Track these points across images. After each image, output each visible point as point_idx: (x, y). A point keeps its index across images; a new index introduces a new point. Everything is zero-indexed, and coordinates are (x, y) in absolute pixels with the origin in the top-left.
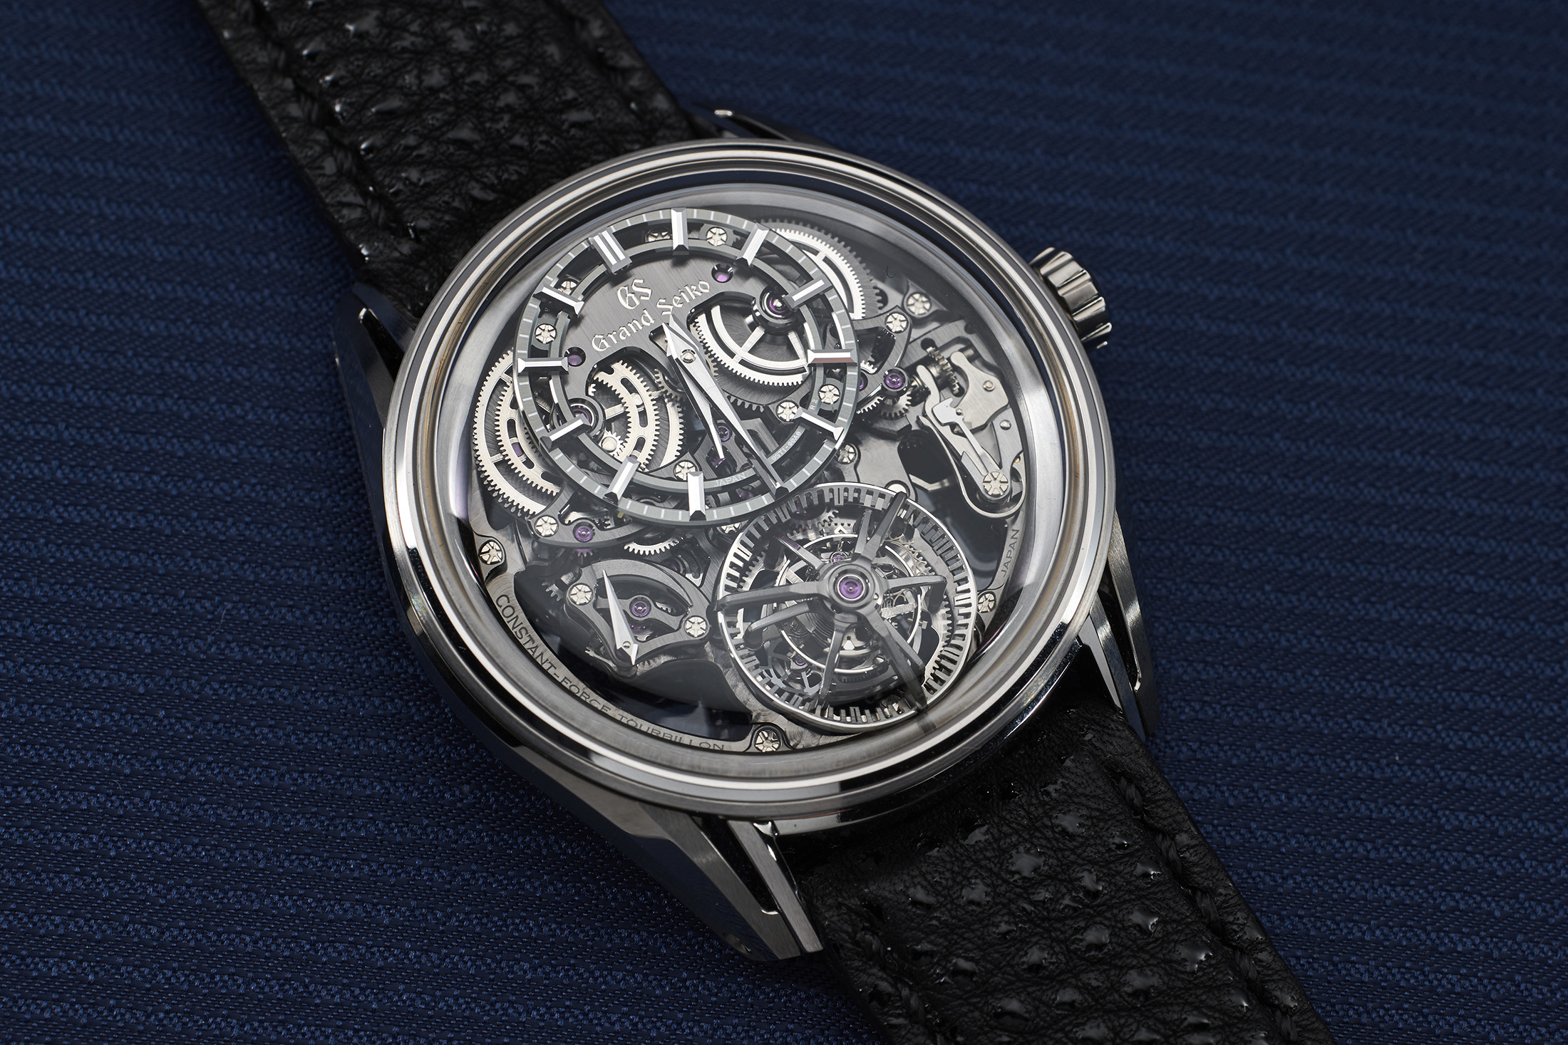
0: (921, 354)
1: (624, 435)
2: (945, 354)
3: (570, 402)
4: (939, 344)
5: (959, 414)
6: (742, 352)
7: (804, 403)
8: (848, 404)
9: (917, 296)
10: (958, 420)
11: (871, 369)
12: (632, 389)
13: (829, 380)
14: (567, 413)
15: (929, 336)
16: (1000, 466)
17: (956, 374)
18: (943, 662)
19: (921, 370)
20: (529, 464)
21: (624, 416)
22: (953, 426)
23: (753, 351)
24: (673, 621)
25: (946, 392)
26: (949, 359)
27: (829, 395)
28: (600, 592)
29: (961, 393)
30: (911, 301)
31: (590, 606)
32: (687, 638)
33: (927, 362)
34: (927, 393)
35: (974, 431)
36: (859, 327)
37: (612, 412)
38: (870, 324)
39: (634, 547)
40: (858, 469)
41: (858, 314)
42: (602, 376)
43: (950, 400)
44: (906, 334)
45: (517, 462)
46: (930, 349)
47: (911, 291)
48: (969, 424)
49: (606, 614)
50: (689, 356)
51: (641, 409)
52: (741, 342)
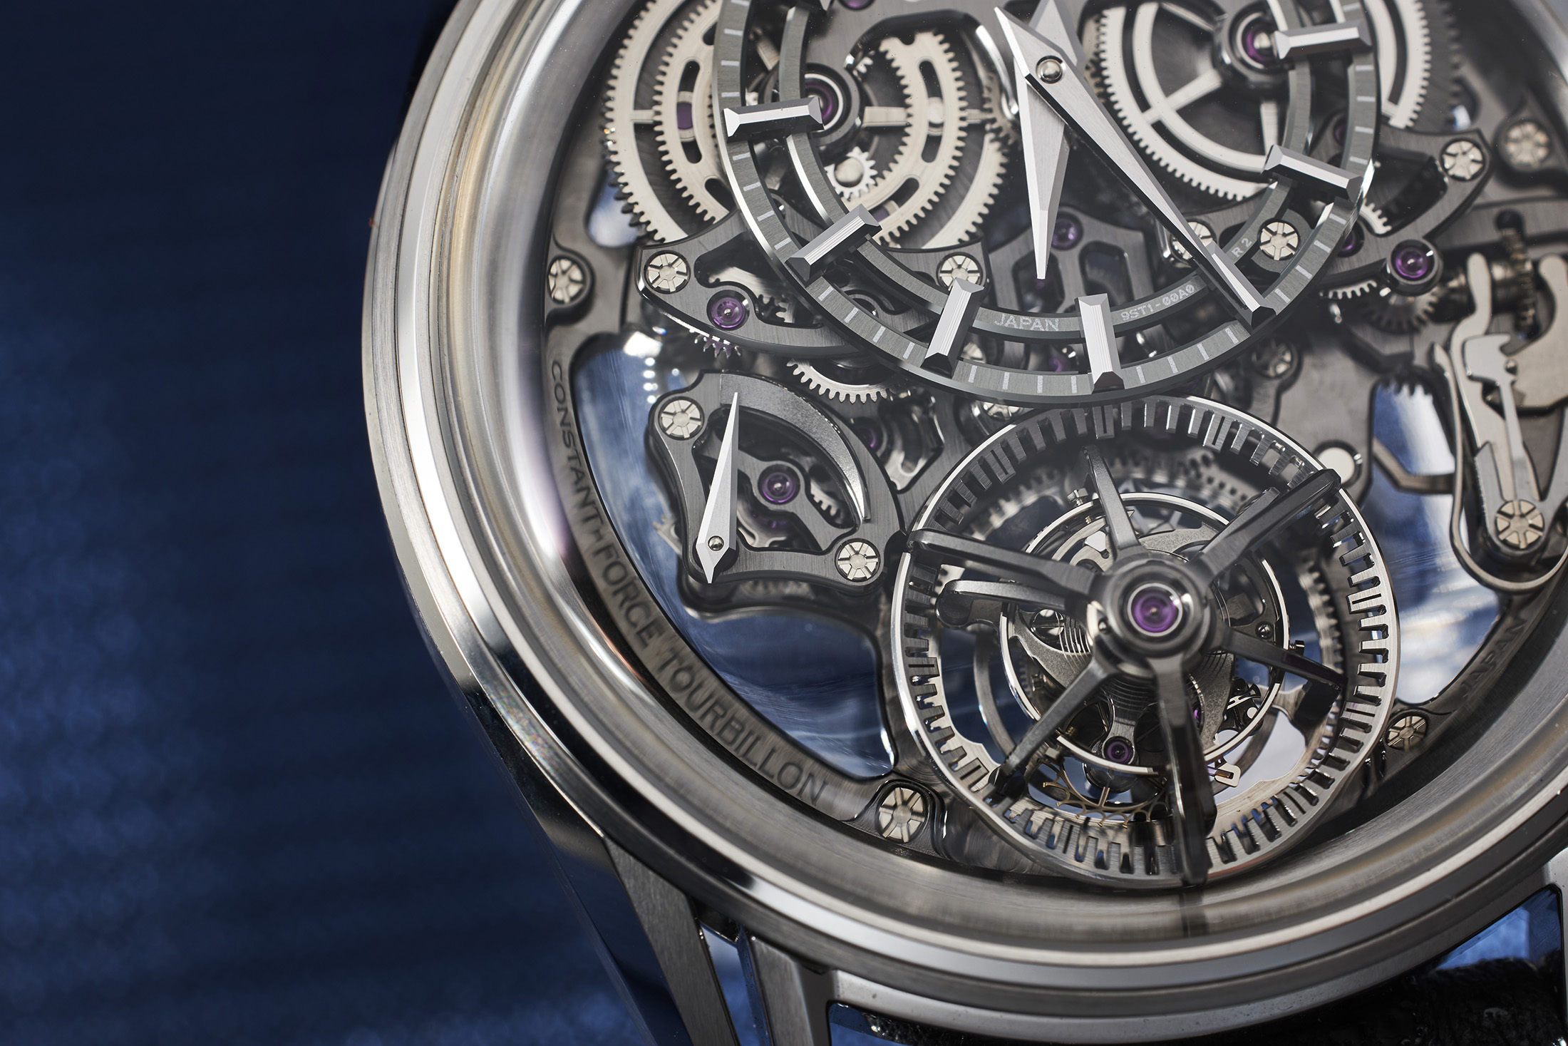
0: (1490, 234)
1: (882, 165)
2: (1533, 253)
3: (807, 67)
4: (1531, 229)
5: (1512, 371)
6: (1165, 107)
7: (1226, 238)
8: (1305, 273)
9: (1529, 128)
10: (1503, 380)
11: (1379, 226)
12: (934, 88)
13: (1290, 214)
14: (790, 86)
15: (1519, 208)
16: (1543, 495)
17: (1539, 296)
18: (1272, 812)
19: (1476, 263)
20: (692, 151)
21: (896, 134)
22: (1489, 388)
23: (1187, 113)
24: (824, 533)
25: (1506, 321)
26: (1536, 264)
27: (1279, 242)
28: (715, 424)
29: (1534, 333)
30: (1515, 133)
31: (688, 447)
32: (833, 575)
33: (1494, 253)
34: (1468, 308)
35: (1525, 414)
36: (1390, 142)
37: (878, 115)
38: (1415, 144)
39: (809, 373)
40: (1286, 398)
41: (1401, 115)
42: (892, 47)
43: (1504, 339)
44: (1469, 187)
45: (672, 138)
46: (1510, 232)
47: (1525, 114)
48: (1519, 396)
49: (706, 469)
50: (1051, 68)
51: (935, 132)
52: (1169, 88)
